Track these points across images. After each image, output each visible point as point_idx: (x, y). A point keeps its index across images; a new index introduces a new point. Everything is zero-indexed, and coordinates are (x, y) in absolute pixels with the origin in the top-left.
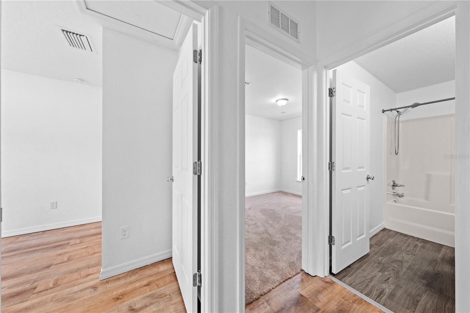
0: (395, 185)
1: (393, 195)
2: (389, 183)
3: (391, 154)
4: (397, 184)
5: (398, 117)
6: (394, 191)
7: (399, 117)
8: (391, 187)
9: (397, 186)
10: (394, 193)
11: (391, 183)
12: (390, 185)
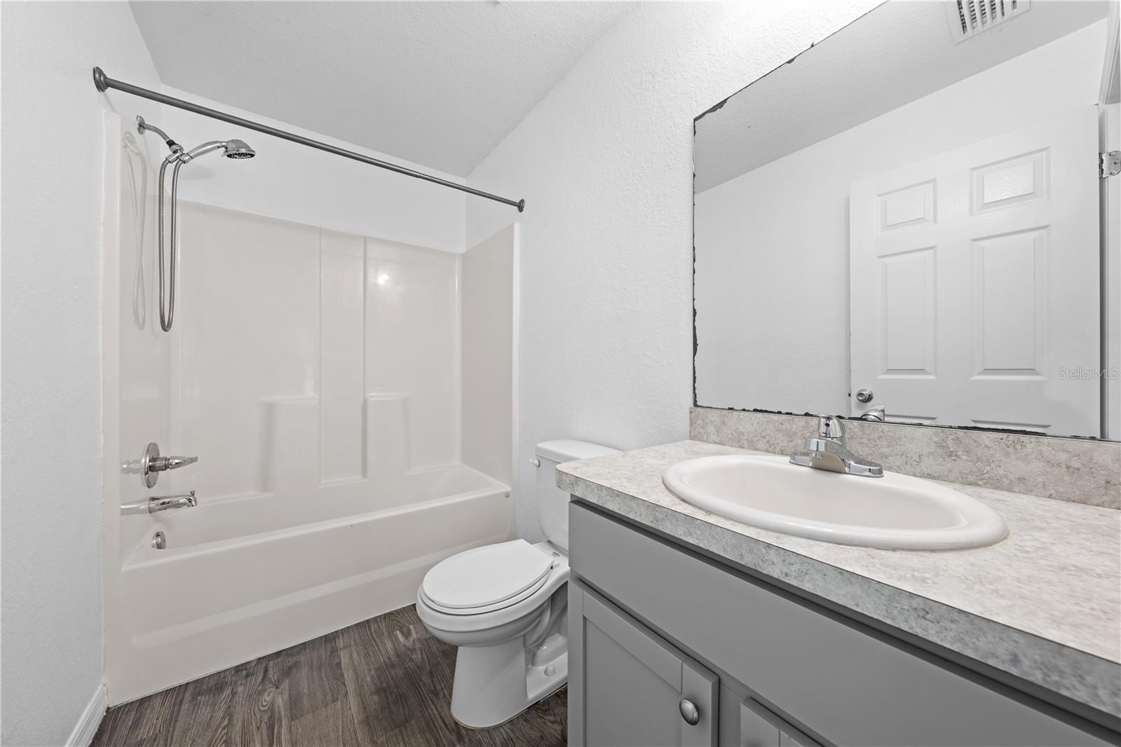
0: (158, 463)
1: (151, 511)
2: (129, 463)
3: (142, 327)
4: (166, 459)
5: (171, 167)
6: (154, 492)
7: (176, 170)
8: (139, 479)
9: (166, 467)
10: (153, 499)
11: (138, 461)
12: (135, 471)
